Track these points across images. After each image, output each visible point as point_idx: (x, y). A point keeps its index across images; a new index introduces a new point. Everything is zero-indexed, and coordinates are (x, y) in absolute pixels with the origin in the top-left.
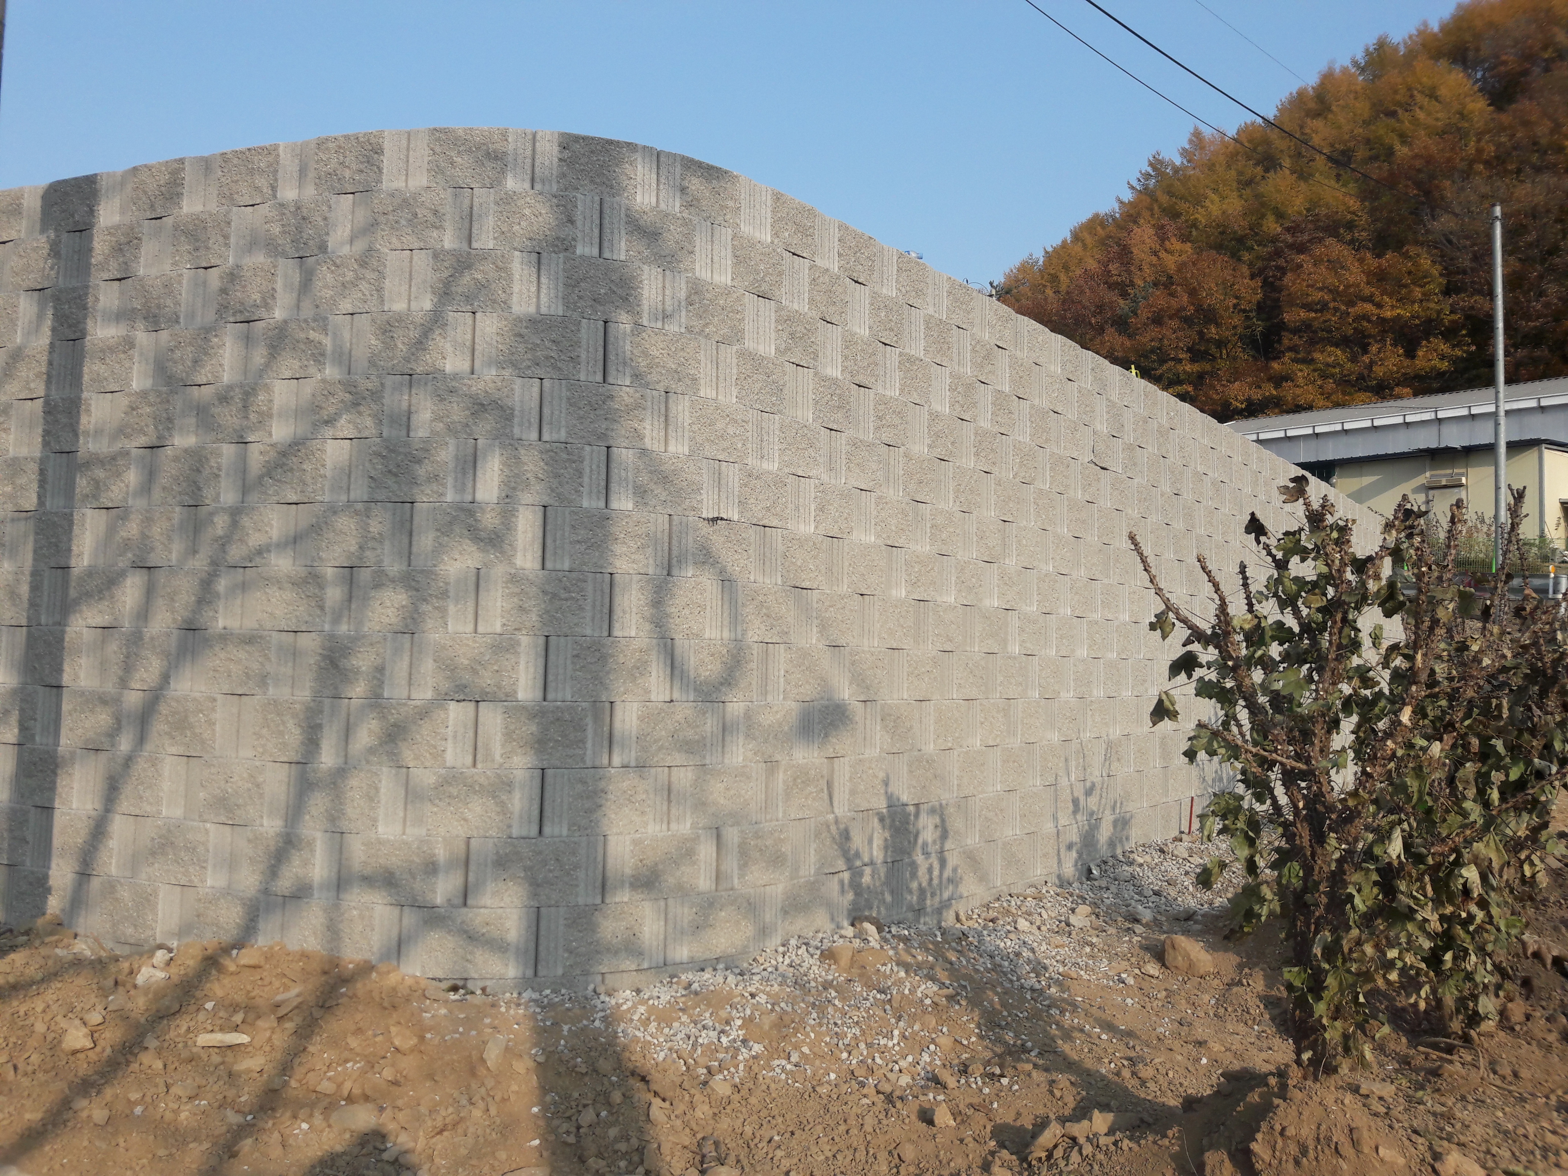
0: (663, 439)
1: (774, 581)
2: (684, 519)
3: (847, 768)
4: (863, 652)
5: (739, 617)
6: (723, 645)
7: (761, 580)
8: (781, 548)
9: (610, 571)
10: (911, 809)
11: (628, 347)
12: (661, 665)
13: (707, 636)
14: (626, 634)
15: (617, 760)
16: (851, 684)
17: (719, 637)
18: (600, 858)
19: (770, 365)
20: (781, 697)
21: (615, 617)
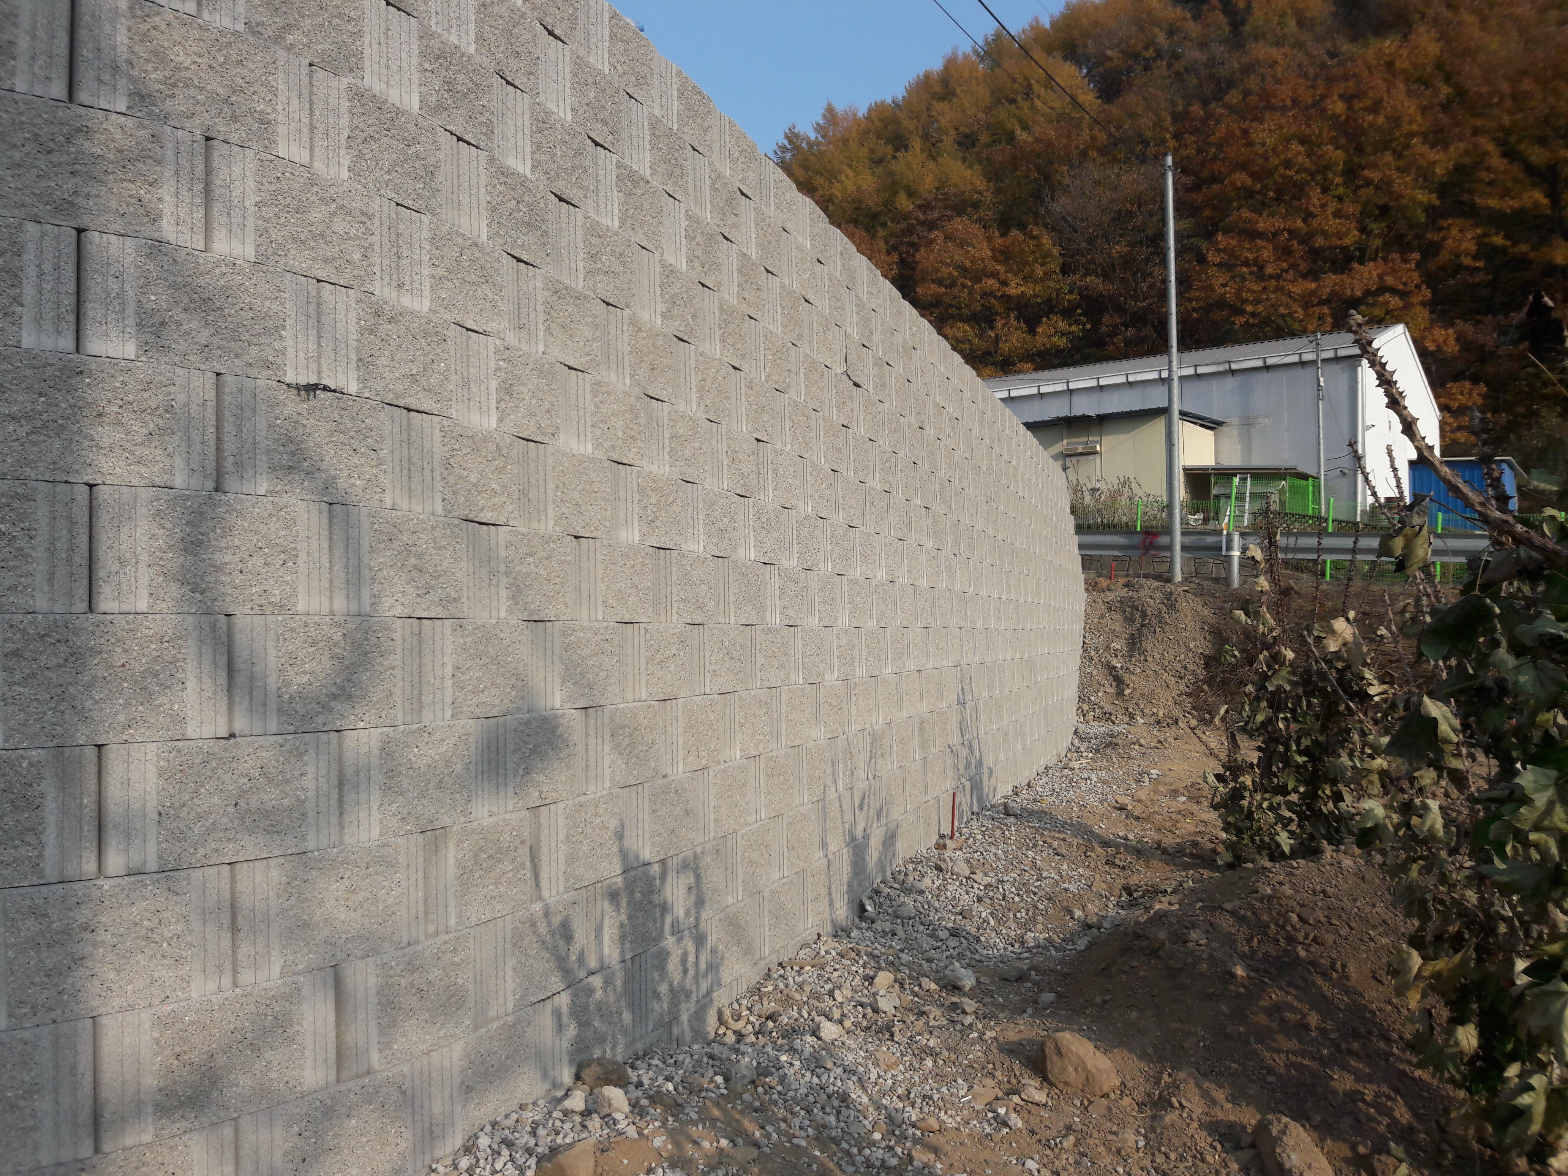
0: (200, 225)
1: (429, 509)
2: (248, 384)
3: (561, 820)
4: (582, 629)
5: (366, 572)
6: (335, 624)
7: (405, 506)
8: (440, 451)
9: (86, 479)
10: (656, 869)
11: (122, 38)
12: (206, 667)
13: (301, 607)
14: (125, 607)
15: (115, 862)
16: (563, 682)
17: (325, 610)
18: (85, 1064)
19: (411, 126)
20: (448, 713)
21: (102, 573)
